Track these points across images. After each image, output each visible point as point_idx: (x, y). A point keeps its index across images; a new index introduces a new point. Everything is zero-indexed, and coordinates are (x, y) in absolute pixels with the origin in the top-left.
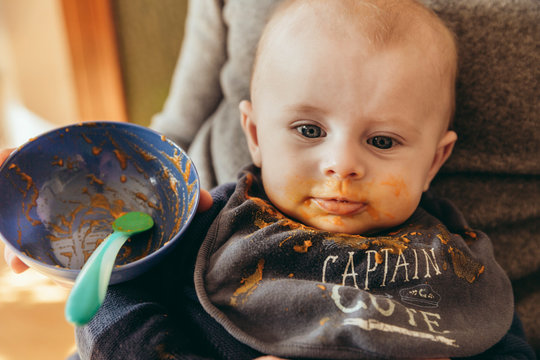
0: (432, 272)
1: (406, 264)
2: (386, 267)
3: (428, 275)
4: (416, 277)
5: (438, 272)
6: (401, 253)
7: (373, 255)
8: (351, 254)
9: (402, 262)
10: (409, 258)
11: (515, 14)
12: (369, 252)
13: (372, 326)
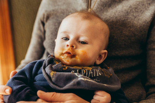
0: (99, 74)
1: (92, 73)
2: (87, 73)
3: (98, 75)
4: (95, 76)
5: (100, 75)
6: (90, 70)
7: (83, 71)
8: (78, 70)
9: (91, 72)
10: (93, 71)
11: (114, 18)
12: (82, 70)
13: (86, 80)
